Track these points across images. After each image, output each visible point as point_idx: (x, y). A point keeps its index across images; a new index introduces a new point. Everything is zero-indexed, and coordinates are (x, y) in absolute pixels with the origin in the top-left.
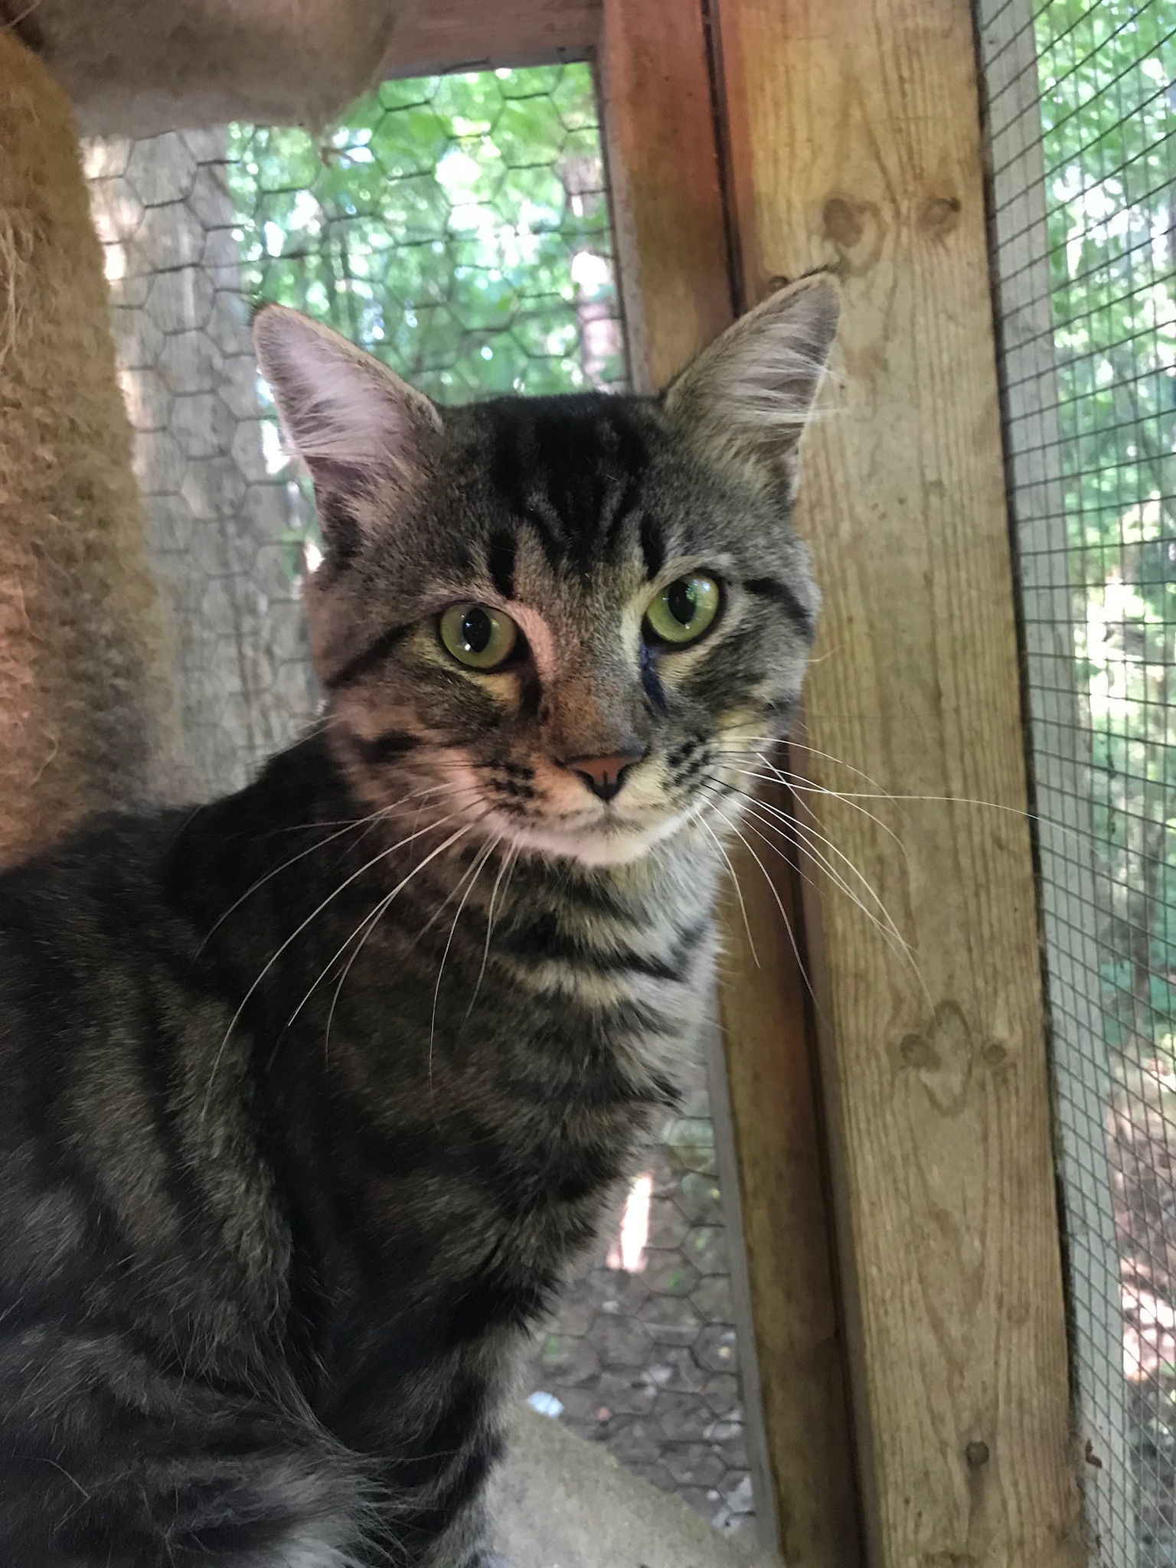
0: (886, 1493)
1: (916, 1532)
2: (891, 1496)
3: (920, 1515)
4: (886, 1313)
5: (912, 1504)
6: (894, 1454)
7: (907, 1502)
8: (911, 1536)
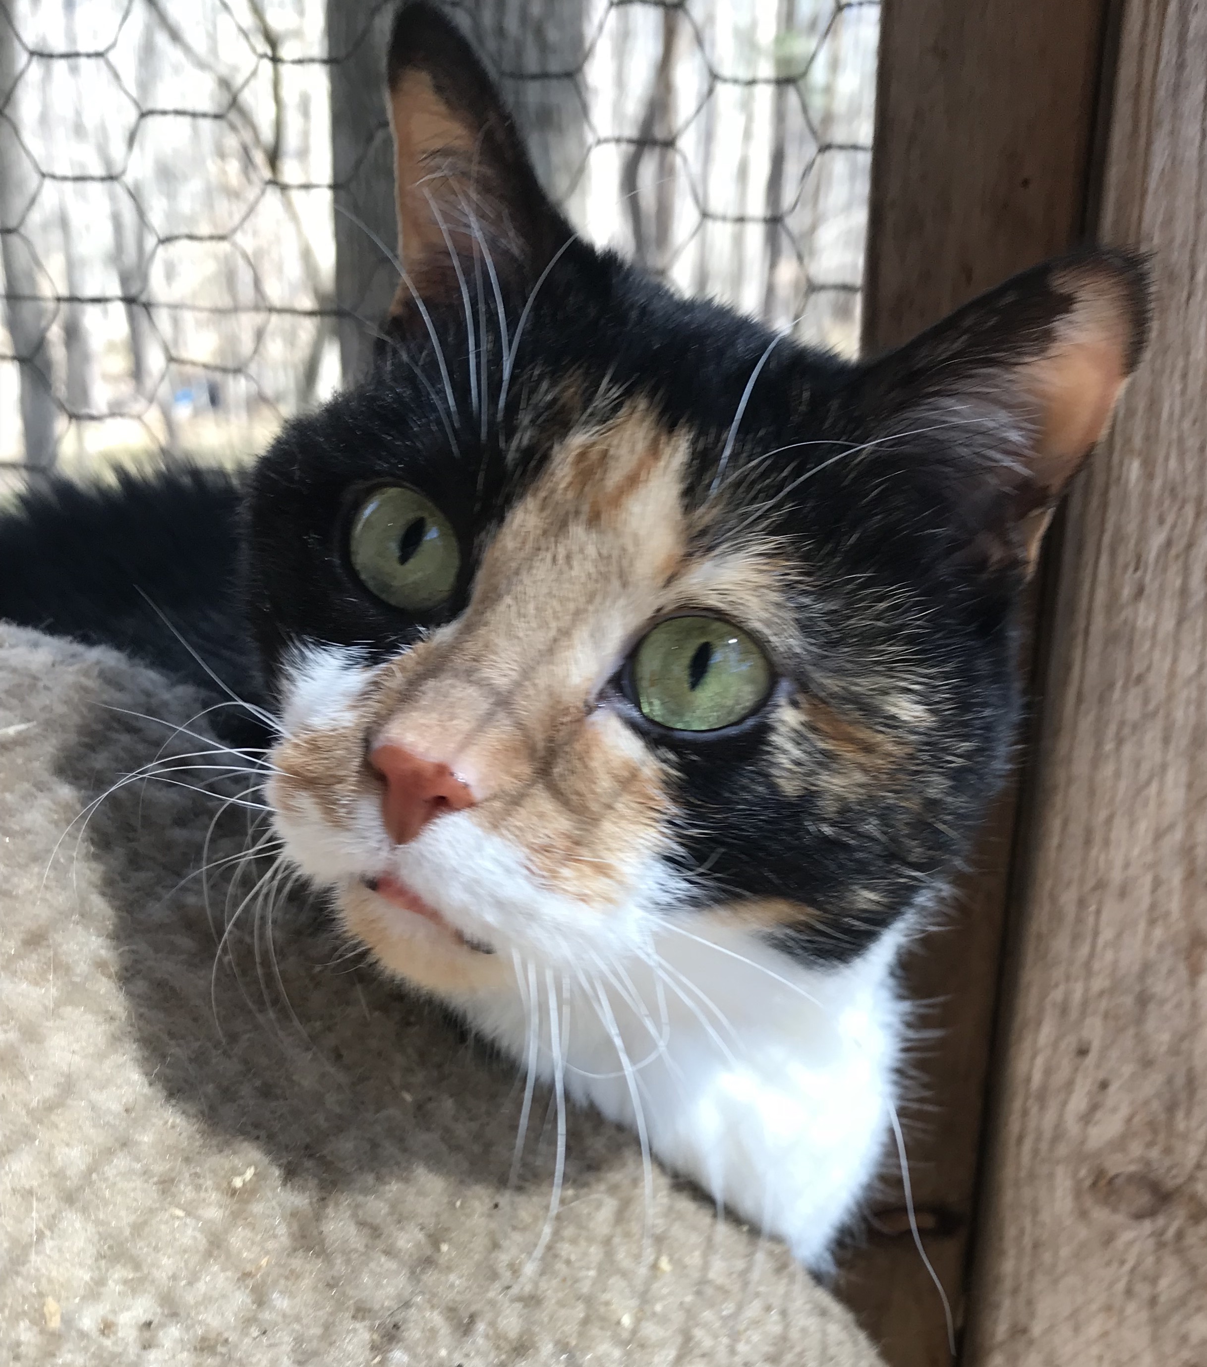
0: (1039, 1023)
1: (1087, 1118)
2: (1047, 1032)
3: (1104, 1085)
4: (1140, 592)
5: (1091, 1059)
6: (1076, 938)
7: (1082, 1052)
8: (1072, 1127)
